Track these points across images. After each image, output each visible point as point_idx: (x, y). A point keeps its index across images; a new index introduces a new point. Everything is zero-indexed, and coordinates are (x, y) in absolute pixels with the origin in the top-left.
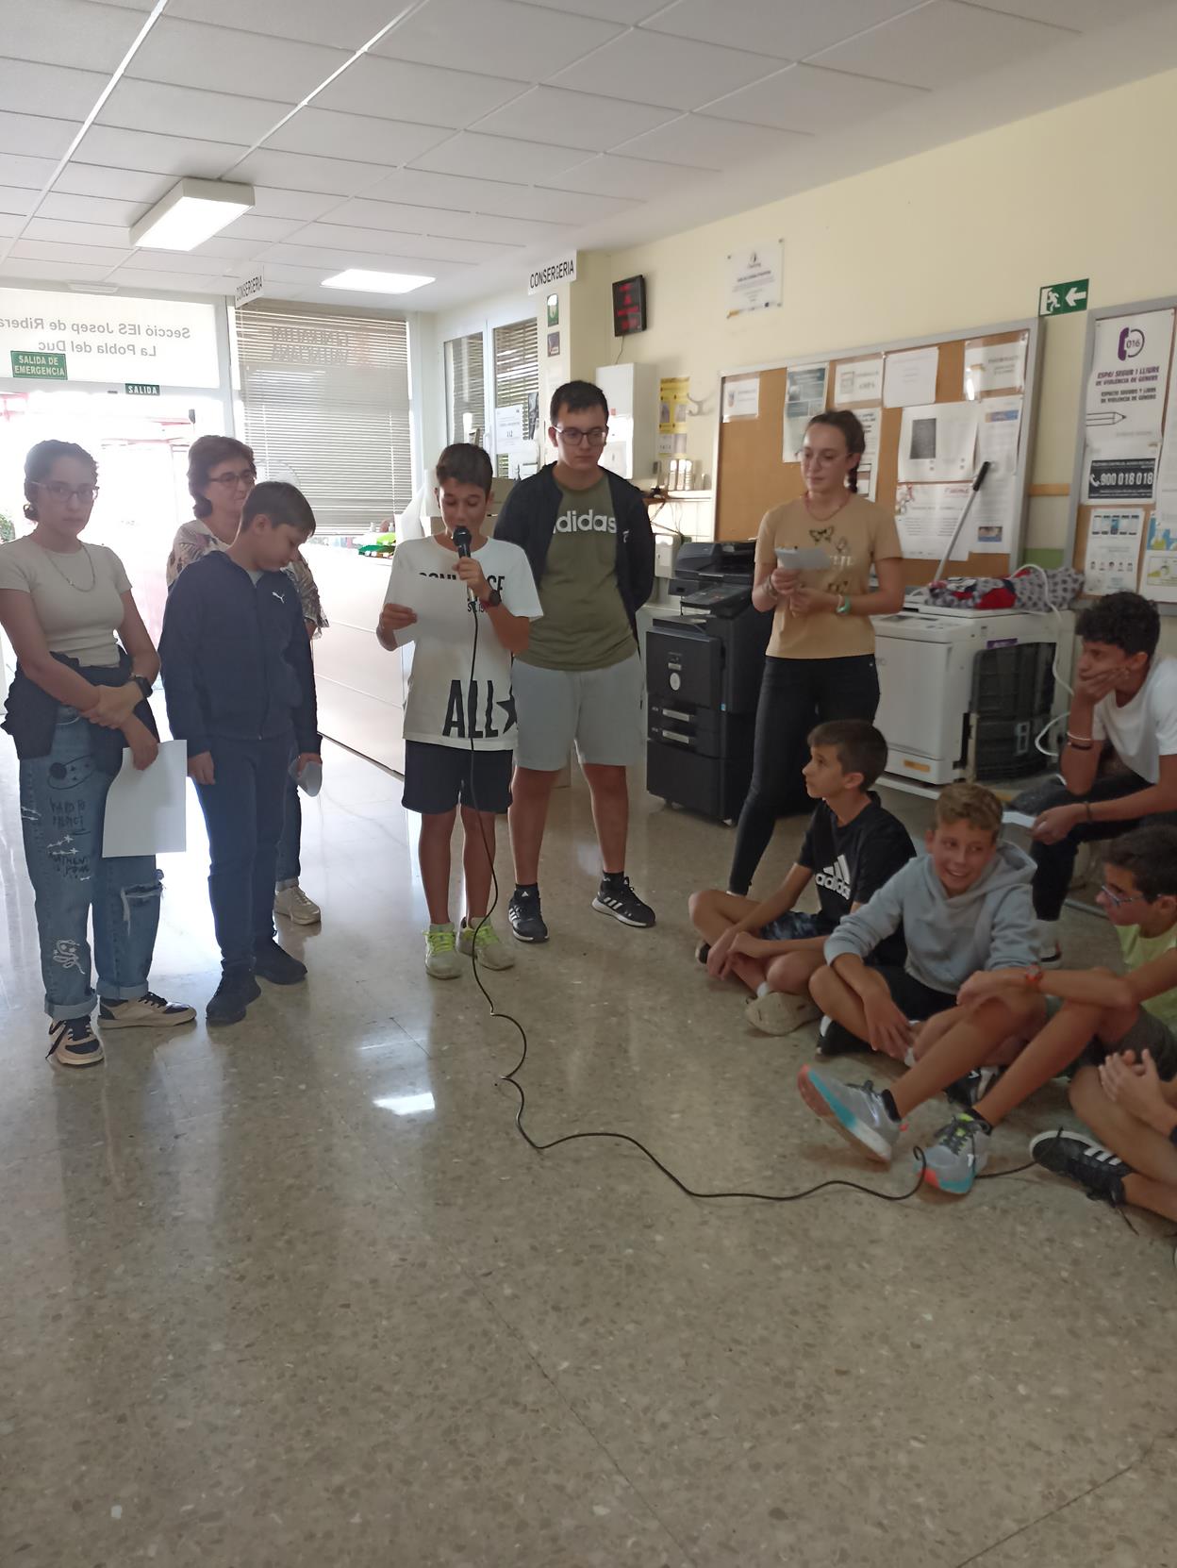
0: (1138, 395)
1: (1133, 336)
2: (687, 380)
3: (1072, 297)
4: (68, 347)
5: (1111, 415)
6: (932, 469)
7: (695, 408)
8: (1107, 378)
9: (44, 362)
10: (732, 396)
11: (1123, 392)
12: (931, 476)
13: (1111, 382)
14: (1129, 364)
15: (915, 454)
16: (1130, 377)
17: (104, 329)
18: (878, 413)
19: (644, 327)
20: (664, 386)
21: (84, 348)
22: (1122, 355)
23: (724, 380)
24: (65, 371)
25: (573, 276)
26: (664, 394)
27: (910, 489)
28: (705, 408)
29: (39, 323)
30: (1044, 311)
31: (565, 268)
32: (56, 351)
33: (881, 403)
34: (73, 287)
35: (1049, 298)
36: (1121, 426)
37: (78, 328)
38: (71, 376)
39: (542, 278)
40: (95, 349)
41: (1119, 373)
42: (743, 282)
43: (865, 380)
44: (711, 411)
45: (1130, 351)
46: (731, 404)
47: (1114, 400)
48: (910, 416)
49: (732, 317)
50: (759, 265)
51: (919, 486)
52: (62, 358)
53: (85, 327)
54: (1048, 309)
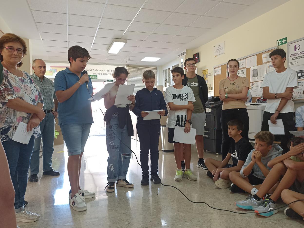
0: (300, 57)
1: (297, 46)
2: (207, 70)
3: (283, 41)
4: (98, 74)
5: (294, 62)
6: (257, 79)
7: (209, 75)
8: (293, 55)
9: (94, 76)
10: (216, 71)
11: (296, 57)
12: (258, 80)
13: (293, 56)
14: (297, 52)
15: (253, 76)
16: (298, 54)
17: (104, 71)
18: (245, 69)
19: (199, 62)
20: (203, 72)
21: (101, 74)
22: (295, 50)
23: (214, 68)
24: (97, 78)
25: (185, 54)
26: (203, 73)
27: (253, 83)
28: (211, 74)
29: (93, 70)
30: (278, 45)
31: (184, 53)
32: (96, 75)
33: (245, 67)
34: (99, 64)
35: (279, 42)
36: (297, 64)
37: (99, 71)
38: (98, 78)
39: (180, 55)
40: (102, 74)
41: (295, 54)
42: (217, 50)
43: (242, 64)
44: (212, 75)
45: (297, 49)
46: (216, 73)
47: (295, 59)
48: (252, 69)
49: (216, 57)
50: (220, 47)
51: (255, 82)
52: (97, 76)
53: (101, 71)
54: (279, 44)
